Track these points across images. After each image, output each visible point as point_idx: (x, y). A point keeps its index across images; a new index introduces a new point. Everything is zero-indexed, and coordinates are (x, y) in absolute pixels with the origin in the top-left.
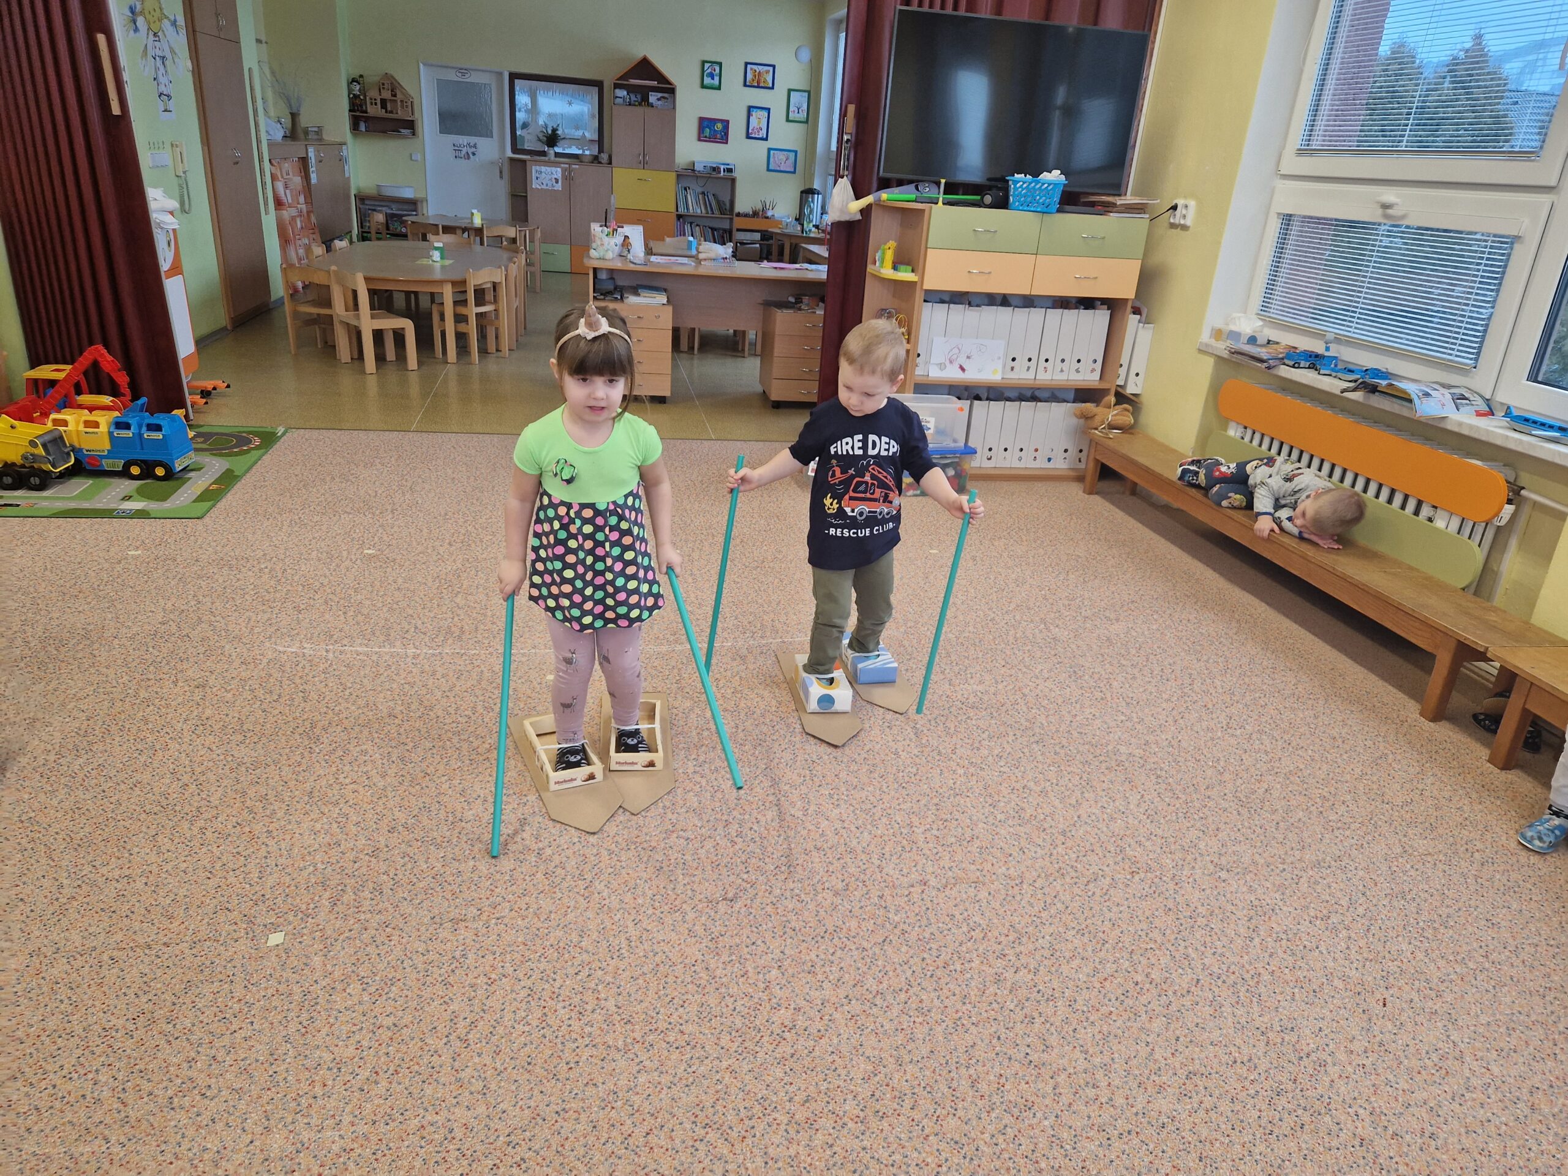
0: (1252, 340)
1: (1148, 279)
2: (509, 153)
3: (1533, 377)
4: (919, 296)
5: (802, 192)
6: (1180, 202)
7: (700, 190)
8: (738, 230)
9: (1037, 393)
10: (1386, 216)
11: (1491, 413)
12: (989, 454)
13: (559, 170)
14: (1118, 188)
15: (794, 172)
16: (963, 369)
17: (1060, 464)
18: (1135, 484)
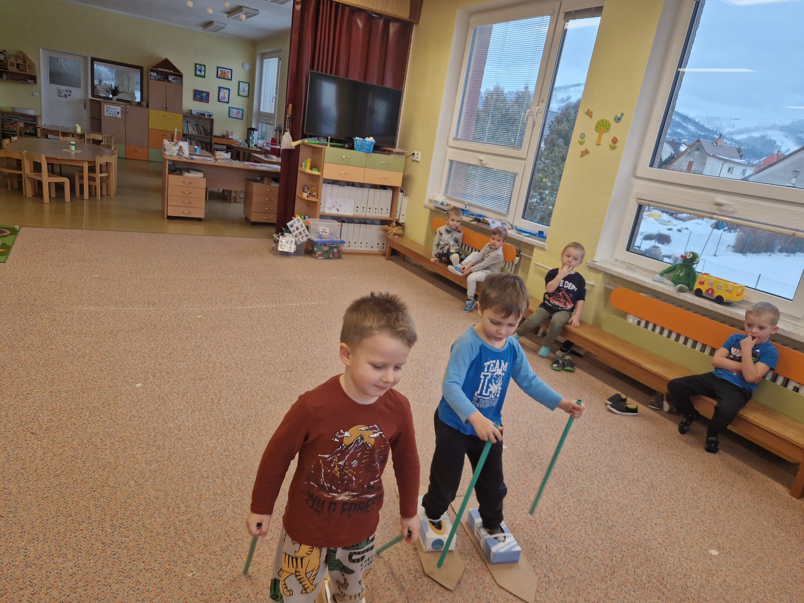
0: (442, 204)
1: (406, 180)
2: (90, 97)
3: (523, 218)
4: (321, 181)
5: (248, 129)
6: (416, 152)
7: (194, 123)
8: (215, 143)
9: (367, 221)
10: (481, 164)
11: (512, 228)
12: (349, 244)
13: (120, 108)
14: (393, 145)
15: (242, 119)
16: (338, 210)
17: (376, 249)
18: (404, 255)
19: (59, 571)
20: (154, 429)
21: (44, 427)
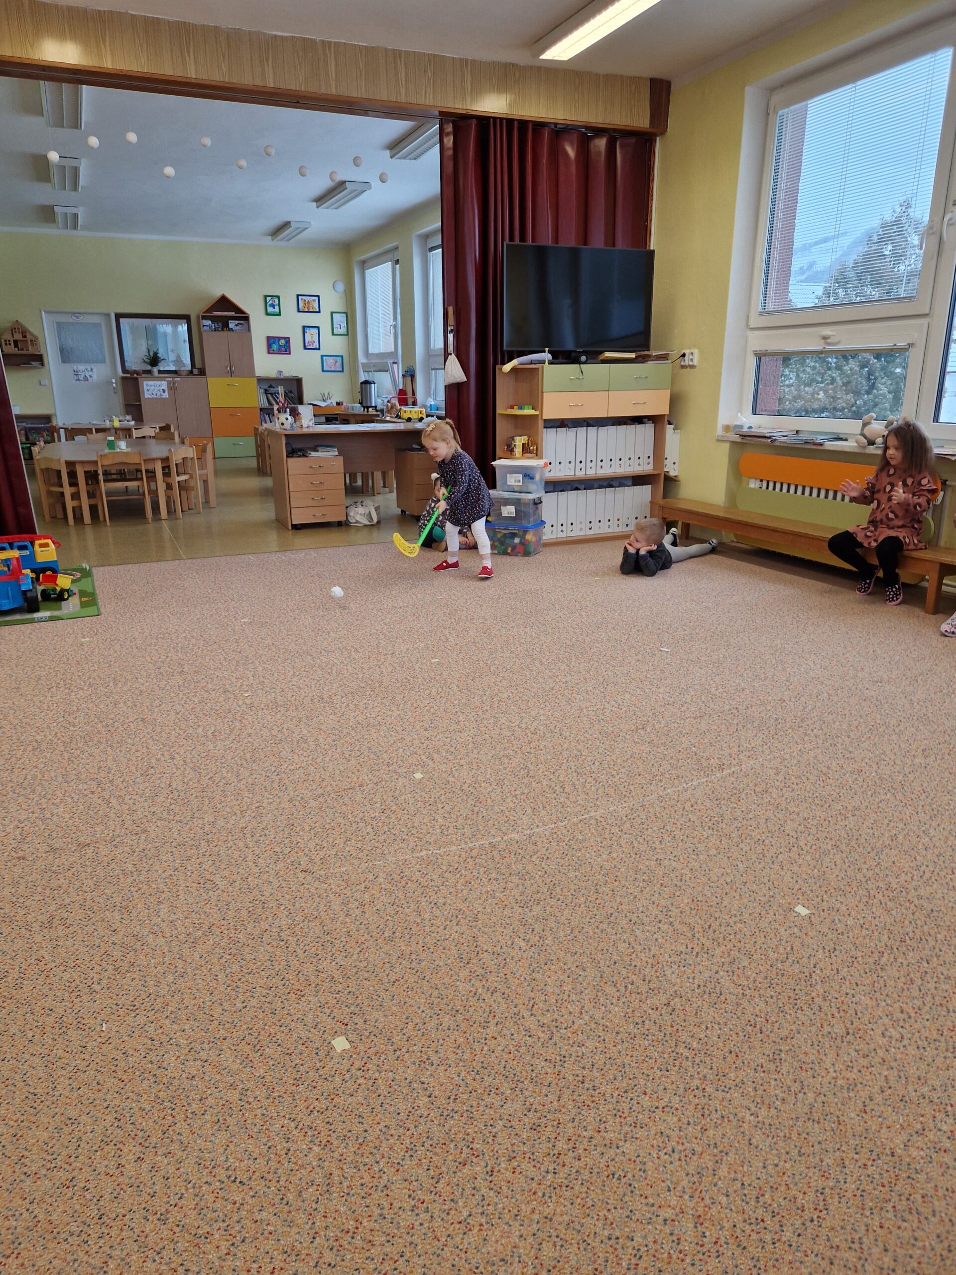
0: (751, 428)
1: (676, 400)
2: (120, 374)
3: (937, 420)
4: (541, 424)
5: (362, 384)
6: (687, 351)
10: (829, 346)
13: (164, 383)
15: (342, 371)
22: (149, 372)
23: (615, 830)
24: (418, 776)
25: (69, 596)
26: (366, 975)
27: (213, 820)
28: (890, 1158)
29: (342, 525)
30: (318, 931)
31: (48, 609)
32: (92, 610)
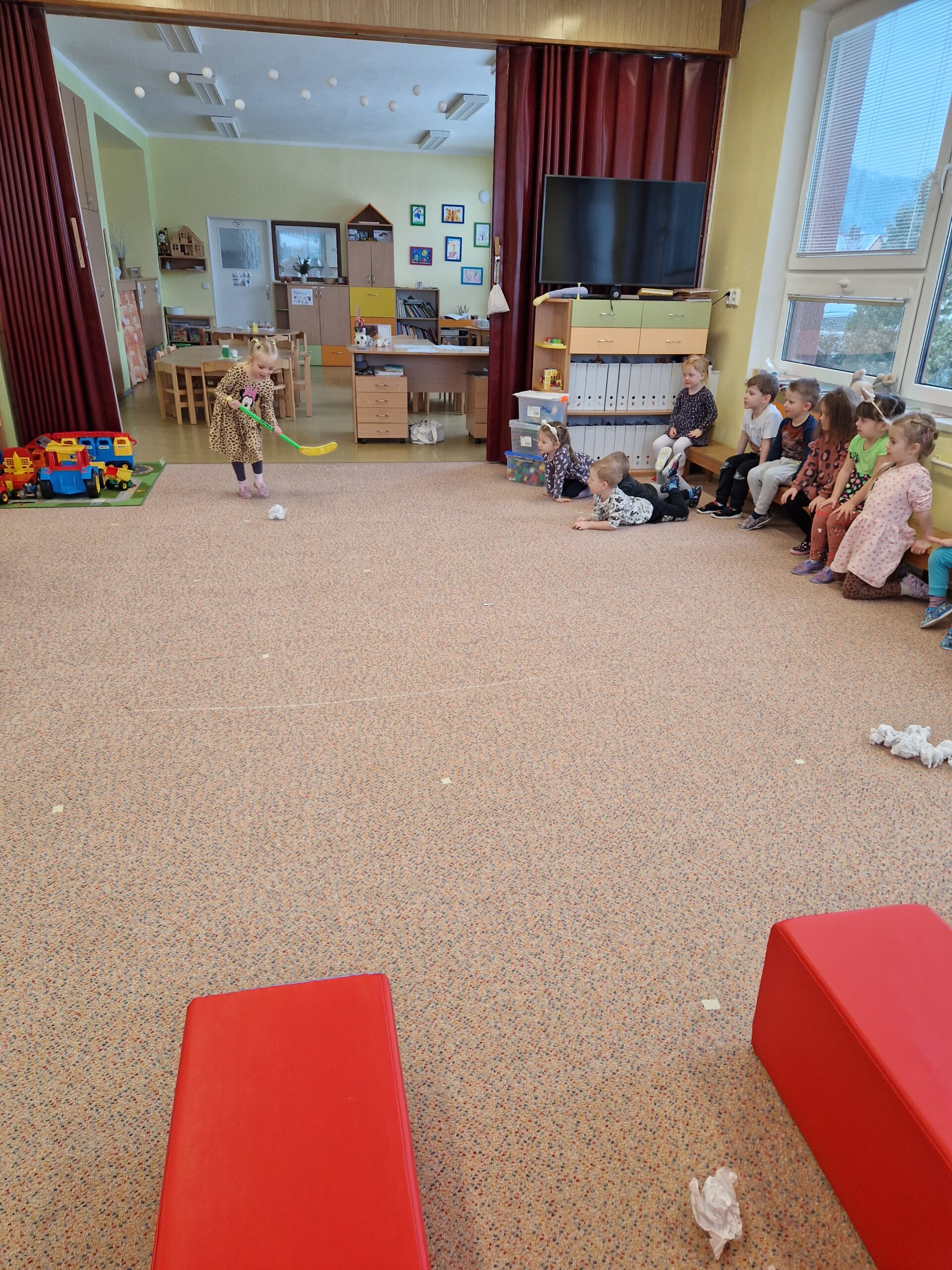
1: (714, 340)
2: (273, 280)
3: (919, 381)
4: (568, 359)
6: (731, 290)
8: (442, 329)
9: (648, 420)
10: (844, 292)
13: (311, 291)
14: (693, 282)
15: (481, 284)
19: (117, 865)
20: (271, 710)
21: (141, 702)
22: (299, 279)
23: (371, 712)
24: (265, 656)
25: (128, 487)
26: (109, 775)
27: (94, 666)
28: (332, 922)
29: (404, 442)
30: (101, 746)
31: (105, 497)
32: (138, 500)
